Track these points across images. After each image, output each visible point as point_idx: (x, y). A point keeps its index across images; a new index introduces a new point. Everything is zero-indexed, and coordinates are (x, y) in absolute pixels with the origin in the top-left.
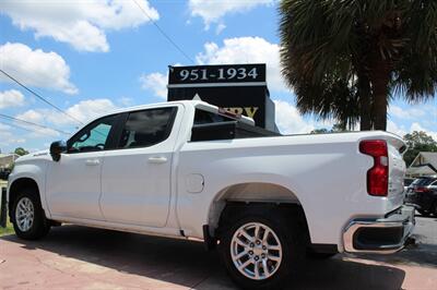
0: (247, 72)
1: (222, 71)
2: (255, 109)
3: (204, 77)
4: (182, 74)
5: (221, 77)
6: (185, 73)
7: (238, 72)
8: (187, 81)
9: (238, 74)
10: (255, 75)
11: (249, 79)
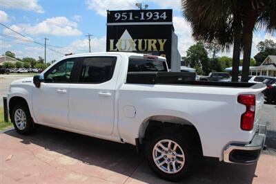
0: (159, 15)
1: (142, 14)
2: (165, 40)
3: (131, 18)
4: (116, 16)
5: (142, 18)
6: (118, 15)
7: (153, 15)
8: (120, 21)
9: (153, 17)
10: (165, 17)
11: (161, 20)
